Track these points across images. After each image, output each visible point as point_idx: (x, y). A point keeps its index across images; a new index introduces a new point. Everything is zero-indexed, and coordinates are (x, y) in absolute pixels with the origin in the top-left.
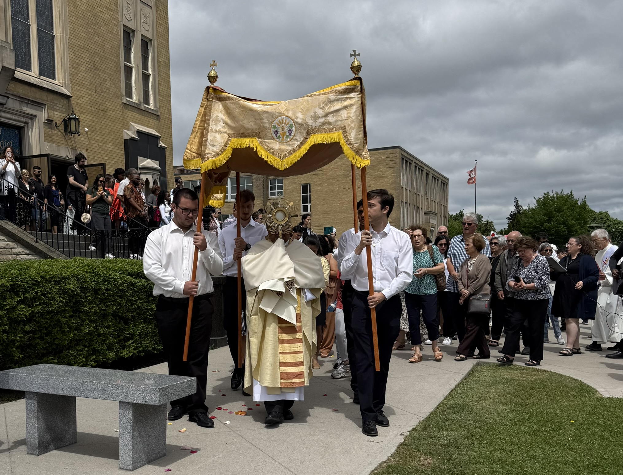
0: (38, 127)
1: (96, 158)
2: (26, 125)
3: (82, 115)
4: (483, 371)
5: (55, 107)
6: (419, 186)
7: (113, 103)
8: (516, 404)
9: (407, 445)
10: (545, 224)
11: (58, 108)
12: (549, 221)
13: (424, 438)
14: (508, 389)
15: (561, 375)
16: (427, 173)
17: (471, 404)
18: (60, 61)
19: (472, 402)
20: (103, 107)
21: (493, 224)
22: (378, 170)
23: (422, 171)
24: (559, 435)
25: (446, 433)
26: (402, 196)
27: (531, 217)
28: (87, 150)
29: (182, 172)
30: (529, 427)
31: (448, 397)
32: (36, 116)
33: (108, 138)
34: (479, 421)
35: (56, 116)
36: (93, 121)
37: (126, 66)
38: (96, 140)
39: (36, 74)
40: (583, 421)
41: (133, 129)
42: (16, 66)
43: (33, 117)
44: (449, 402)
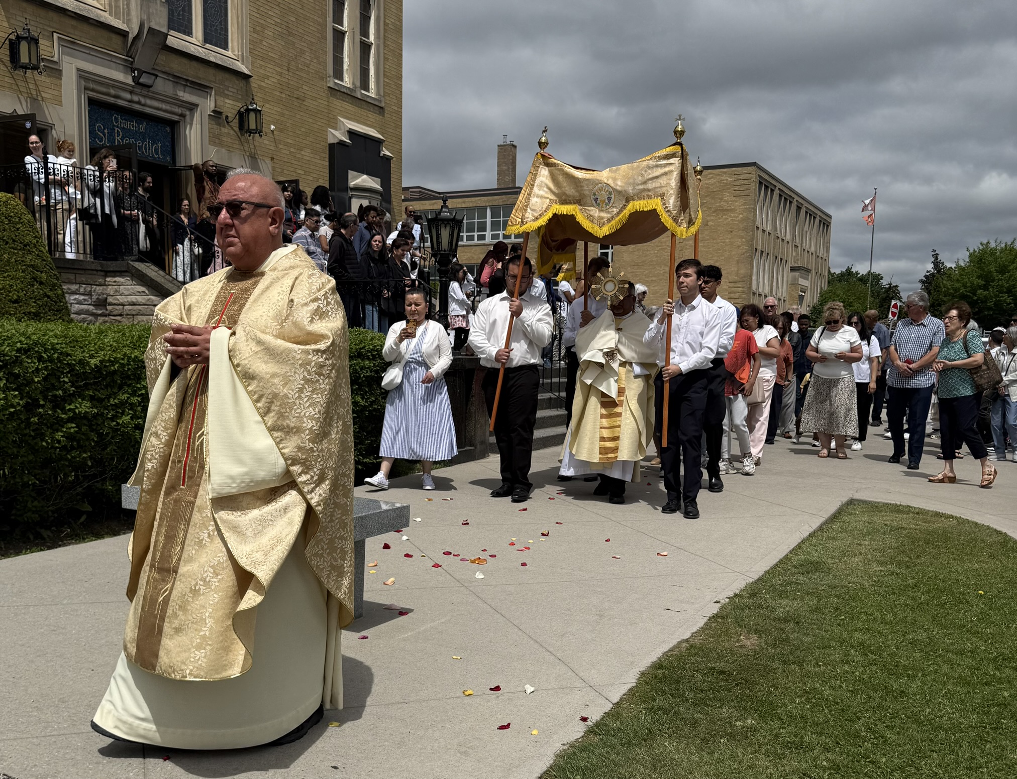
0: (200, 122)
1: (285, 172)
2: (182, 119)
3: (267, 105)
4: (855, 514)
5: (226, 92)
6: (785, 227)
7: (315, 87)
8: (899, 564)
9: (723, 618)
10: (979, 292)
11: (231, 94)
12: (985, 287)
13: (749, 608)
14: (890, 540)
15: (976, 523)
16: (797, 206)
17: (830, 561)
18: (235, 21)
19: (832, 558)
20: (298, 92)
21: (899, 288)
22: (721, 199)
23: (791, 202)
24: (959, 611)
25: (784, 602)
26: (757, 242)
27: (958, 280)
28: (272, 159)
29: (417, 196)
30: (913, 598)
31: (796, 550)
32: (197, 106)
33: (304, 142)
34: (838, 587)
35: (227, 105)
36: (282, 115)
37: (335, 30)
38: (287, 144)
39: (199, 41)
40: (999, 592)
41: (342, 127)
42: (170, 27)
43: (192, 107)
44: (796, 558)
